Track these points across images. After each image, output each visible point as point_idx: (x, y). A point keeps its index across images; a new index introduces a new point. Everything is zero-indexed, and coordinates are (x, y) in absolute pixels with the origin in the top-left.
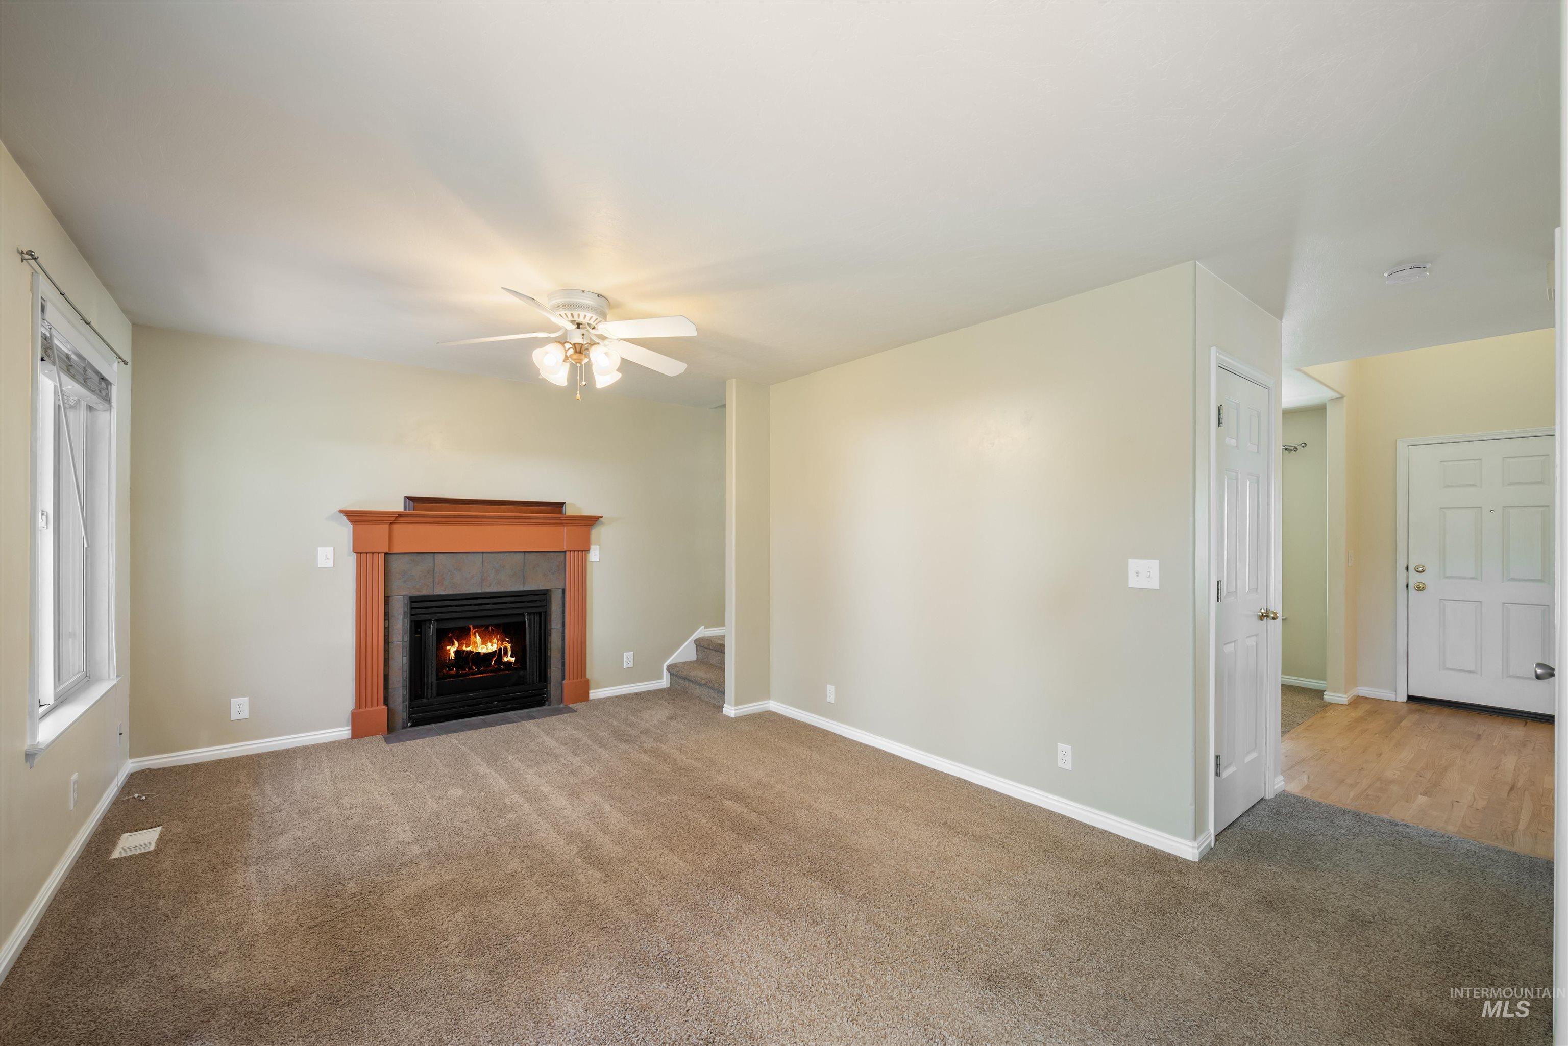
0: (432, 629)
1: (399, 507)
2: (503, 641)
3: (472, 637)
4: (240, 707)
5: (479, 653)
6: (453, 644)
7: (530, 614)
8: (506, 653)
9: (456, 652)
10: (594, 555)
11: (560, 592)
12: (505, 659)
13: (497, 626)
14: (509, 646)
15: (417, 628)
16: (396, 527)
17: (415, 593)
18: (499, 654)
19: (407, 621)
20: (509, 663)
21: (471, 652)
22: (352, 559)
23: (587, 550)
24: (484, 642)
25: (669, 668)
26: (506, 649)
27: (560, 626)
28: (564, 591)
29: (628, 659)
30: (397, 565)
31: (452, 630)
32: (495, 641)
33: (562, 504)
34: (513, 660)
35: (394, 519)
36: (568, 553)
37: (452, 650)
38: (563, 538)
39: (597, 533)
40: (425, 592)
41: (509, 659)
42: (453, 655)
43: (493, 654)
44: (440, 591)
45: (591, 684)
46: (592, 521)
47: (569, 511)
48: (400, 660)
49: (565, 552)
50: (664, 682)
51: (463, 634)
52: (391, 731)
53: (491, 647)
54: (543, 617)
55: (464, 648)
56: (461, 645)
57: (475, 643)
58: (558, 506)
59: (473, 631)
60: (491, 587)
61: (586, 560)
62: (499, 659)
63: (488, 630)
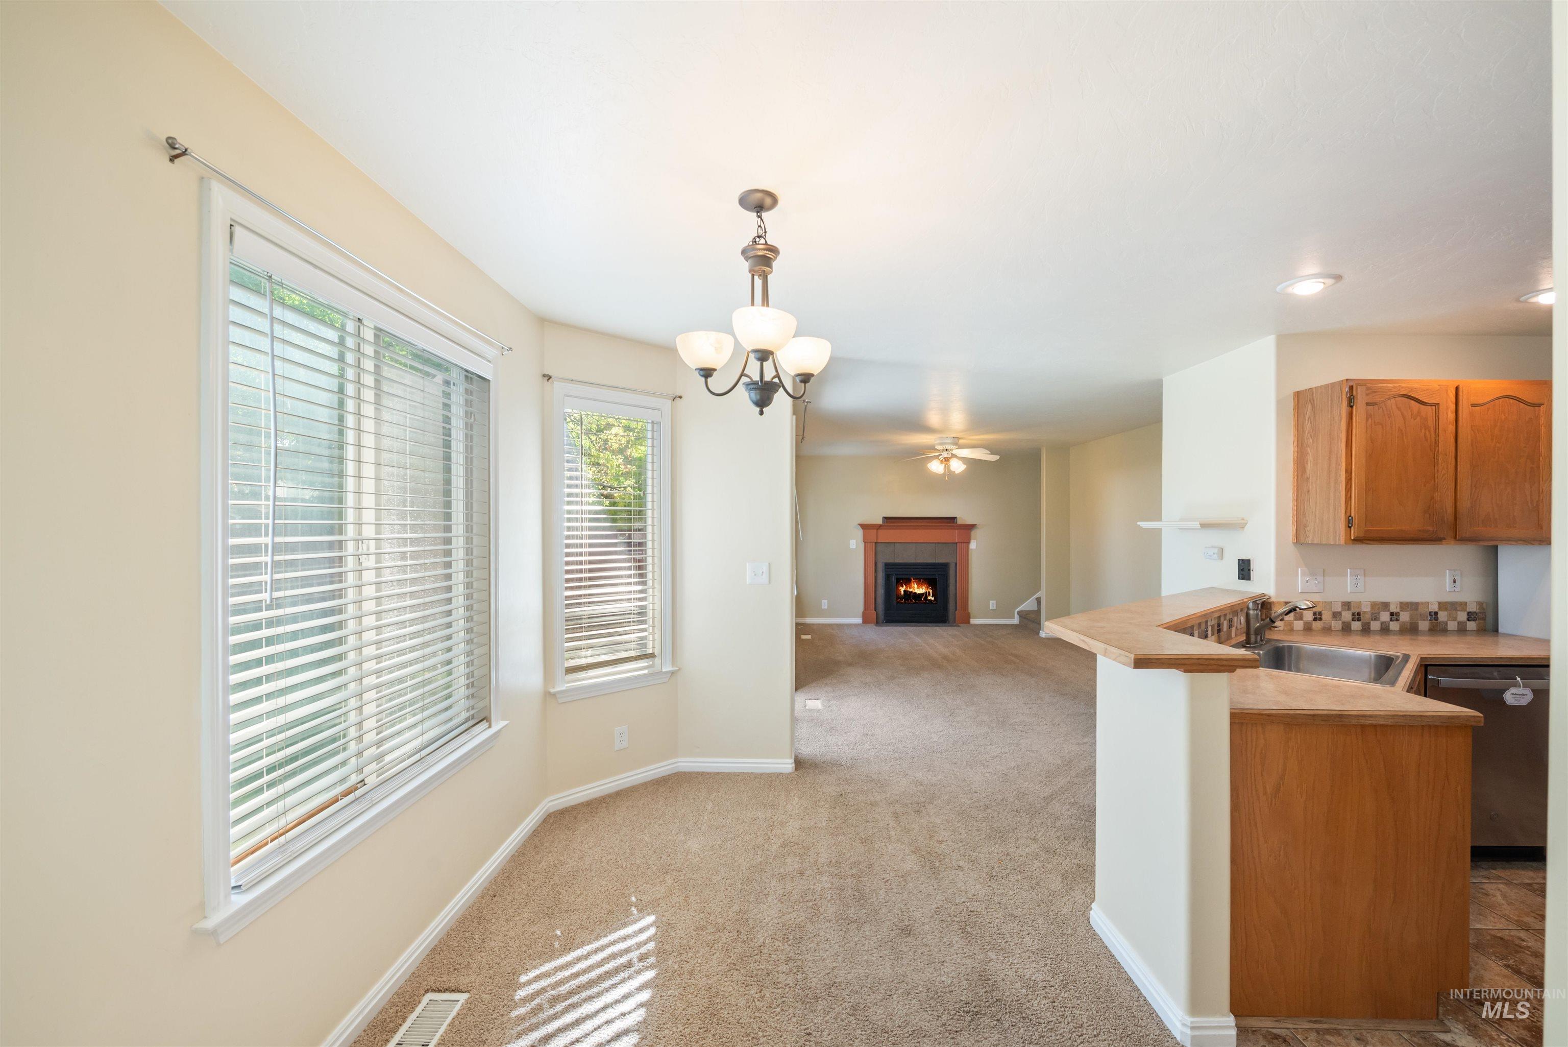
0: (894, 579)
1: (880, 522)
2: (928, 588)
3: (912, 584)
4: (825, 604)
5: (916, 593)
6: (903, 587)
7: (939, 575)
8: (929, 594)
9: (905, 591)
10: (973, 545)
11: (954, 564)
12: (929, 598)
13: (925, 580)
14: (931, 591)
15: (888, 577)
16: (879, 531)
17: (888, 561)
18: (926, 595)
19: (884, 574)
20: (931, 600)
21: (912, 592)
22: (862, 545)
23: (969, 543)
24: (918, 588)
25: (1019, 613)
26: (929, 592)
27: (954, 582)
28: (956, 564)
29: (993, 605)
30: (879, 548)
31: (902, 579)
32: (924, 587)
33: (955, 518)
34: (933, 599)
35: (878, 527)
36: (959, 545)
37: (902, 589)
38: (954, 536)
39: (973, 533)
40: (891, 561)
41: (931, 598)
42: (903, 593)
43: (922, 594)
44: (897, 561)
45: (972, 616)
46: (972, 527)
47: (959, 522)
48: (881, 591)
49: (957, 543)
50: (1016, 620)
51: (908, 582)
52: (877, 623)
53: (922, 590)
54: (945, 577)
55: (909, 590)
56: (907, 587)
57: (914, 587)
58: (953, 519)
59: (913, 581)
60: (921, 560)
61: (968, 548)
62: (926, 598)
63: (921, 581)
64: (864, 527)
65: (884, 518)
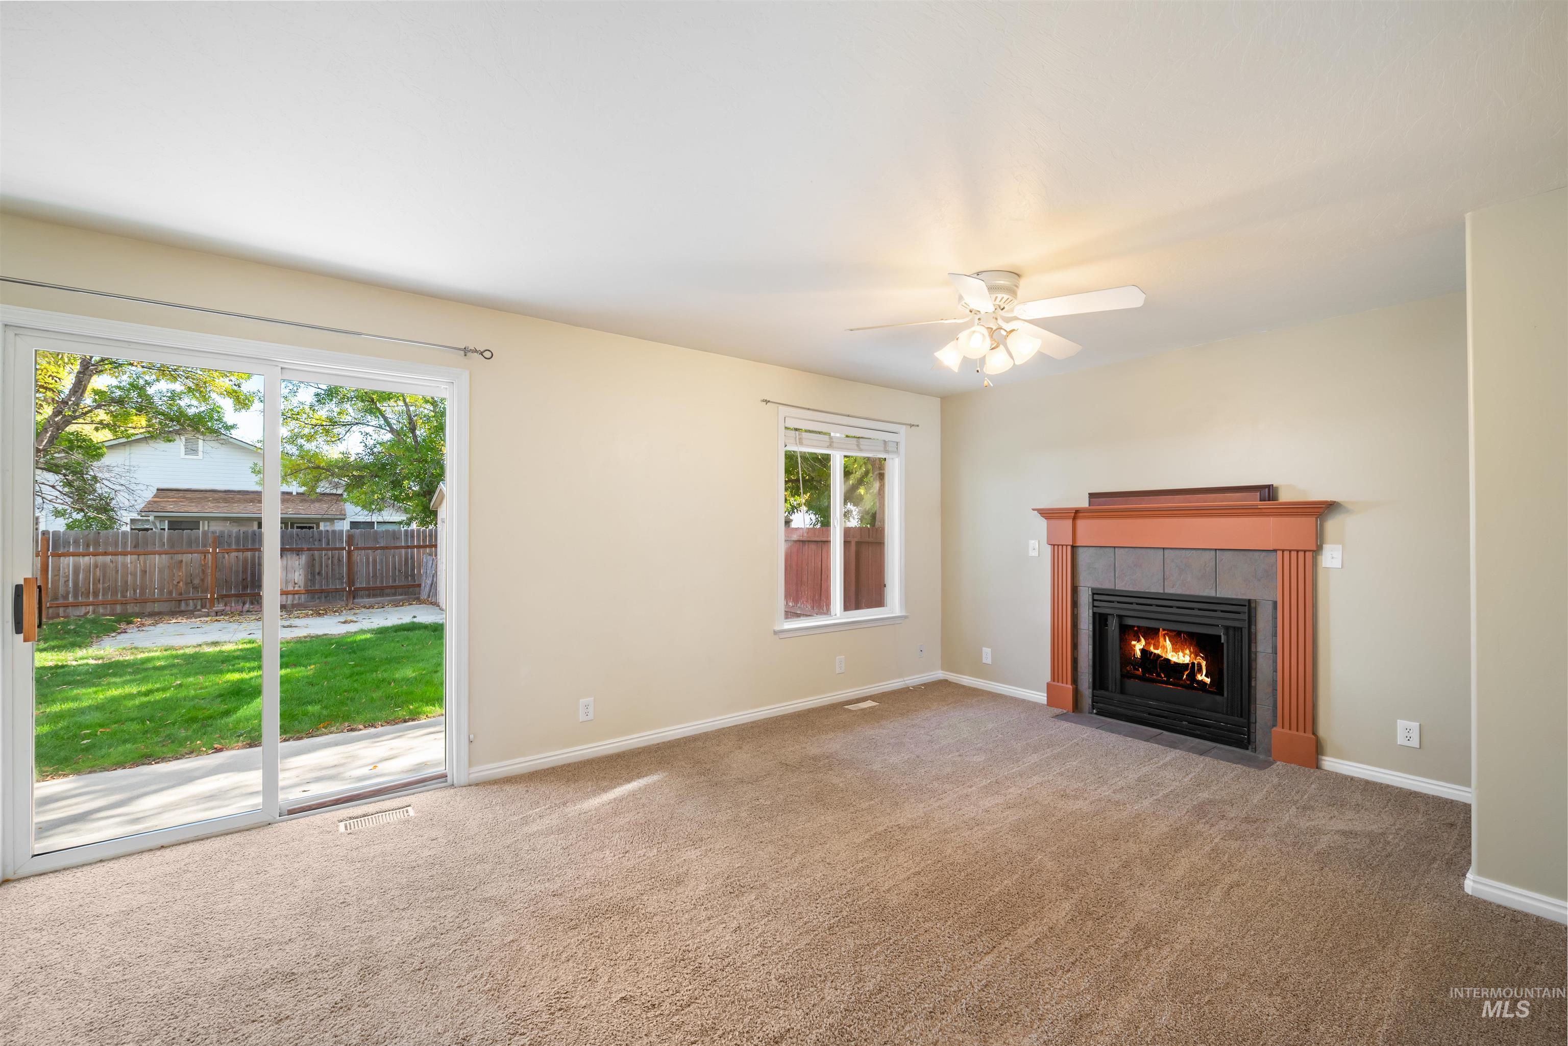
0: (1113, 626)
1: (1084, 503)
2: (1196, 655)
3: (1161, 640)
5: (1168, 660)
6: (1139, 641)
7: (1225, 620)
8: (1200, 670)
9: (1143, 651)
10: (1330, 559)
11: (1270, 603)
12: (1199, 677)
13: (1190, 637)
14: (1204, 664)
15: (1101, 620)
16: (1080, 519)
17: (1097, 585)
18: (1193, 669)
19: (1093, 613)
20: (1202, 683)
21: (1159, 656)
23: (1318, 550)
24: (1175, 650)
26: (1199, 665)
28: (1275, 603)
29: (1407, 733)
30: (1084, 556)
31: (1136, 627)
32: (1187, 652)
33: (1273, 489)
34: (1208, 680)
35: (1076, 514)
36: (1291, 557)
37: (1138, 646)
39: (1332, 525)
40: (1107, 585)
41: (1204, 678)
42: (1138, 654)
43: (1185, 666)
44: (1121, 586)
46: (1327, 508)
47: (1285, 496)
48: (1086, 647)
49: (1286, 551)
51: (1151, 634)
52: (1077, 713)
53: (1182, 657)
55: (1152, 649)
56: (1148, 644)
57: (1164, 647)
58: (1268, 492)
59: (1161, 632)
60: (1175, 588)
61: (1315, 565)
62: (1192, 676)
63: (1180, 638)
64: (1048, 514)
65: (1092, 495)
